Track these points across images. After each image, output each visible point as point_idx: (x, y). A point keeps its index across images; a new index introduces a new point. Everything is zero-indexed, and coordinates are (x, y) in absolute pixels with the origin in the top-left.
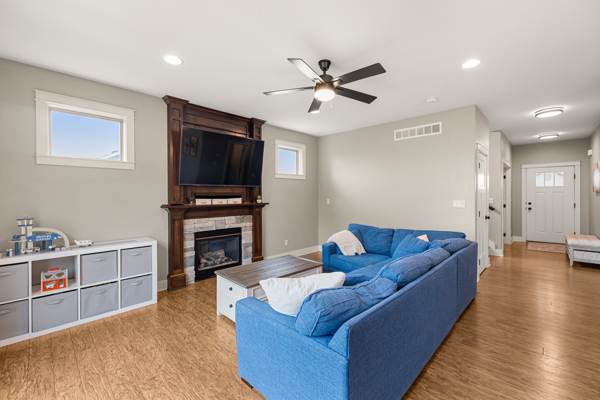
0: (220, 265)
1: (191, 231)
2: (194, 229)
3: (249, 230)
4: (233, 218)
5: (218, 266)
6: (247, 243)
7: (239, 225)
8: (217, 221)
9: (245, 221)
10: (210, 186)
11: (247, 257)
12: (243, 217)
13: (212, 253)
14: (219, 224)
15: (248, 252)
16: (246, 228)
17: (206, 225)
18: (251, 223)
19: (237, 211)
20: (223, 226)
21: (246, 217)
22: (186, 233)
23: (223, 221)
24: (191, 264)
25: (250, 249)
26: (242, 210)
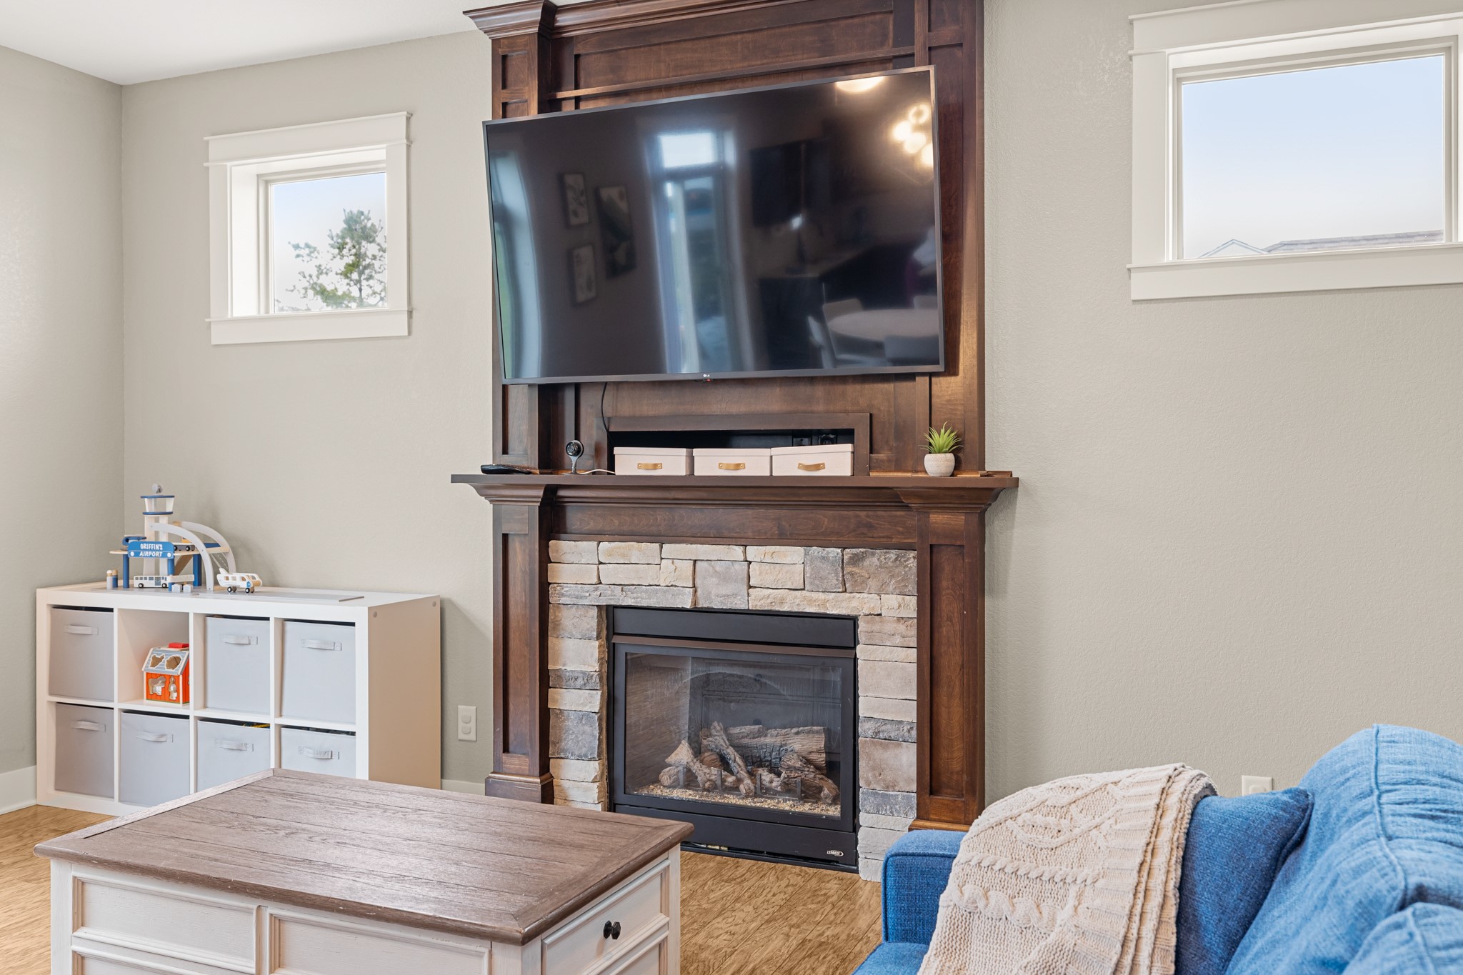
0: (748, 802)
1: (581, 598)
2: (596, 589)
3: (898, 640)
4: (793, 555)
5: (741, 802)
6: (885, 722)
7: (837, 605)
8: (705, 564)
9: (873, 583)
10: (634, 383)
11: (884, 804)
12: (855, 560)
13: (761, 734)
14: (714, 580)
15: (889, 776)
16: (876, 627)
17: (647, 575)
18: (913, 601)
19: (826, 518)
20: (735, 595)
21: (875, 560)
22: (563, 600)
23: (737, 566)
24: (584, 750)
25: (905, 760)
26: (862, 514)
